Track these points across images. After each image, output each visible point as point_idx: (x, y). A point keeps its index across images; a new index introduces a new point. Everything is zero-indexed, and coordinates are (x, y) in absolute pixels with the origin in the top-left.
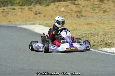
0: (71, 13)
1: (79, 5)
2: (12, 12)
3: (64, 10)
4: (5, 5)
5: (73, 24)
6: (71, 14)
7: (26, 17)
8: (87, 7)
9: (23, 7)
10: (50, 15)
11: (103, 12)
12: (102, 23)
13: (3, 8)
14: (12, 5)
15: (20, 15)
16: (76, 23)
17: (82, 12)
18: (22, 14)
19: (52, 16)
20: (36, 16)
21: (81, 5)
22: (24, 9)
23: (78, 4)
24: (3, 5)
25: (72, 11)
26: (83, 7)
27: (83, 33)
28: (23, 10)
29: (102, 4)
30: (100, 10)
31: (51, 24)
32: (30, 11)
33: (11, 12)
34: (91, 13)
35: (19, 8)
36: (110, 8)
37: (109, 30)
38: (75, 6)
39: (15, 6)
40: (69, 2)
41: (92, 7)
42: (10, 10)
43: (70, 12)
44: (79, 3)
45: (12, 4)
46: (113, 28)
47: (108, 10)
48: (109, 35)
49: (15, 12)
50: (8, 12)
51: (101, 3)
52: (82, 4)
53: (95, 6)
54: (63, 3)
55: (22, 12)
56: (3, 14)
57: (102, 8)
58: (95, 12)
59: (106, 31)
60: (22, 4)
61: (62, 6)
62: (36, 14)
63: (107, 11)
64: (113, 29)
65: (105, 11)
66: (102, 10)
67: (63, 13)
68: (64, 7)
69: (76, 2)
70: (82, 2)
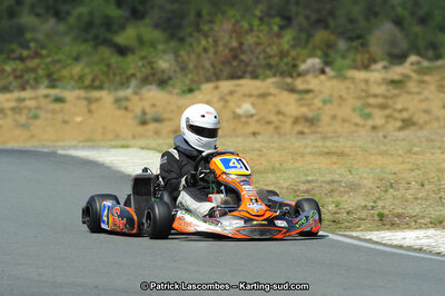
0: (277, 124)
1: (310, 95)
2: (54, 112)
3: (253, 111)
4: (27, 82)
6: (277, 128)
7: (104, 134)
8: (339, 105)
9: (96, 94)
11: (399, 124)
12: (382, 154)
13: (16, 94)
14: (53, 83)
15: (81, 122)
17: (318, 120)
18: (91, 121)
20: (141, 129)
21: (316, 96)
22: (98, 100)
23: (308, 91)
24: (20, 81)
25: (281, 117)
26: (325, 102)
28: (93, 107)
29: (396, 96)
30: (388, 117)
32: (120, 108)
33: (47, 111)
34: (354, 128)
35: (79, 98)
36: (426, 111)
37: (402, 176)
38: (295, 96)
39: (64, 88)
40: (274, 83)
41: (358, 103)
42: (43, 102)
43: (273, 118)
44: (311, 86)
45: (55, 80)
46: (419, 169)
47: (421, 118)
48: (398, 190)
50: (38, 112)
51: (396, 92)
52: (321, 92)
53: (372, 101)
54: (248, 84)
55: (90, 111)
56: (17, 117)
57: (395, 110)
58: (370, 123)
59: (391, 177)
60: (93, 80)
61: (244, 95)
62: (144, 123)
63: (414, 124)
64: (417, 172)
65: (407, 123)
66: (396, 119)
67: (247, 123)
68: (251, 100)
69: (300, 84)
70: (322, 85)
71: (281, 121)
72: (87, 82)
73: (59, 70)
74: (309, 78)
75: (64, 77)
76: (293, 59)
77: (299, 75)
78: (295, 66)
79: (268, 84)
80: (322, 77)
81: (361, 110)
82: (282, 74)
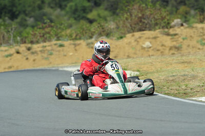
0: (162, 50)
1: (177, 36)
2: (59, 51)
3: (151, 45)
4: (46, 38)
6: (162, 52)
8: (191, 40)
9: (78, 42)
10: (124, 55)
13: (42, 44)
15: (72, 55)
17: (181, 48)
18: (76, 54)
19: (128, 56)
21: (180, 37)
22: (79, 44)
23: (176, 35)
24: (43, 38)
25: (164, 47)
26: (184, 39)
28: (77, 47)
32: (89, 48)
33: (56, 51)
34: (198, 50)
35: (70, 44)
38: (170, 37)
39: (64, 40)
40: (159, 32)
41: (200, 39)
42: (55, 47)
43: (160, 48)
44: (177, 32)
45: (59, 37)
50: (52, 51)
52: (181, 35)
54: (147, 33)
55: (76, 50)
56: (43, 54)
60: (76, 36)
61: (146, 38)
67: (148, 51)
68: (150, 40)
69: (171, 31)
70: (182, 31)
71: (164, 49)
72: (74, 37)
73: (61, 32)
74: (176, 28)
75: (63, 35)
76: (168, 20)
77: (171, 27)
78: (169, 23)
79: (157, 32)
80: (182, 28)
81: (201, 41)
82: (163, 27)
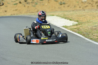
0: (92, 3)
2: (41, 3)
3: (86, 1)
5: (88, 16)
6: (92, 4)
7: (52, 7)
10: (73, 6)
15: (47, 5)
16: (91, 15)
18: (49, 4)
19: (75, 6)
20: (61, 6)
27: (95, 25)
31: (68, 15)
32: (55, 1)
33: (39, 3)
49: (42, 2)
50: (37, 3)
55: (49, 2)
56: (32, 4)
62: (61, 4)
67: (85, 4)
